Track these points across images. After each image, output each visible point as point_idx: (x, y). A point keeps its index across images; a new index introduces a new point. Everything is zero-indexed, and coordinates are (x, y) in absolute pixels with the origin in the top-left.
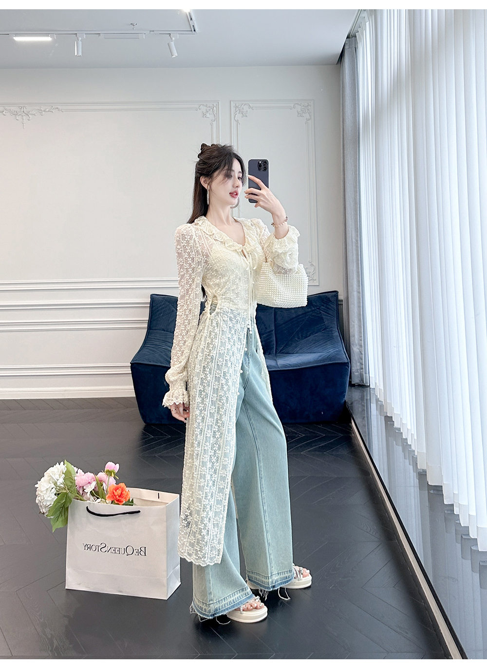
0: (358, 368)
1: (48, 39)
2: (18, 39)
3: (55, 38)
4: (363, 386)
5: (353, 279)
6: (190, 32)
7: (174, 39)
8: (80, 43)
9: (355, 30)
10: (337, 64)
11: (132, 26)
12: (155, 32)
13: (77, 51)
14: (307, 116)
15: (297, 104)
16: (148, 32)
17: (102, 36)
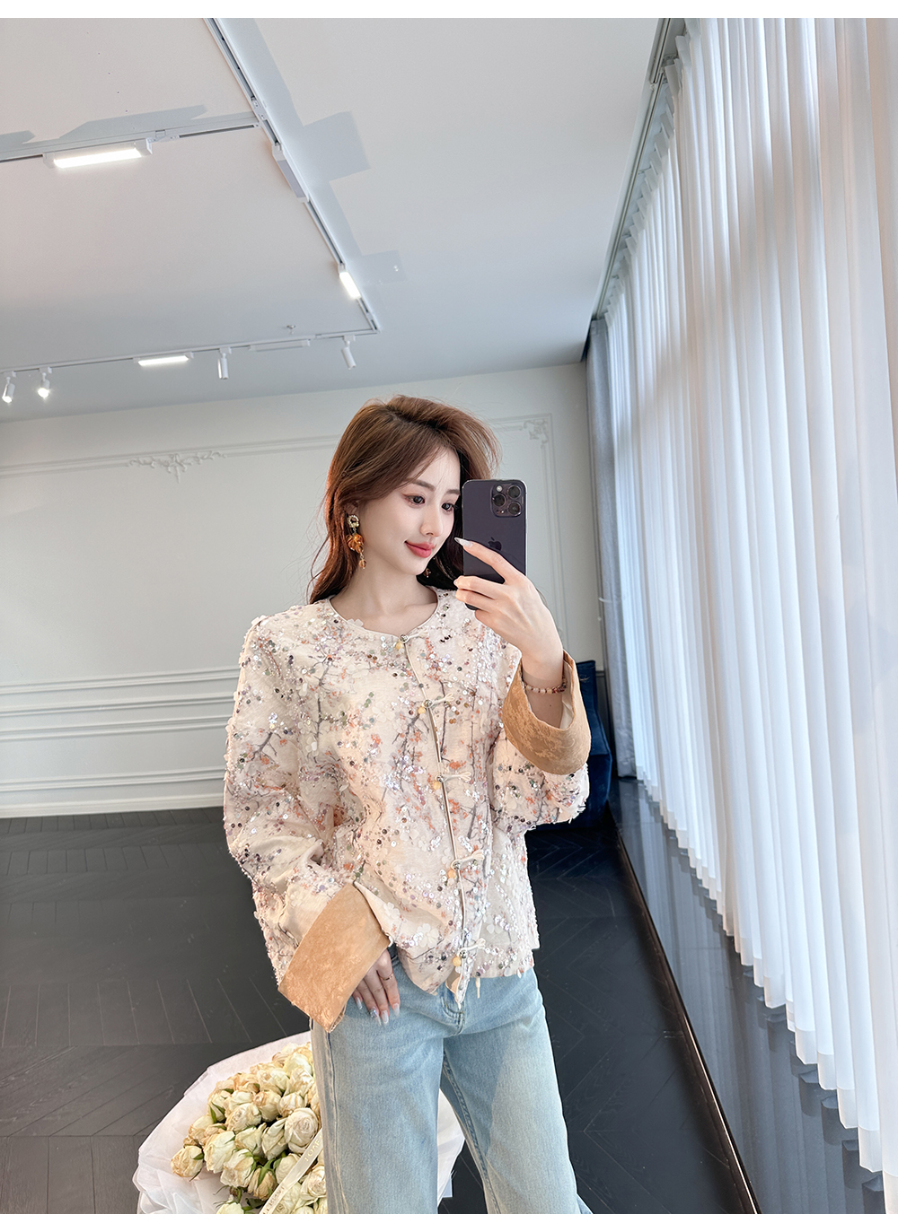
0: (628, 756)
1: (183, 359)
2: (143, 363)
3: (192, 357)
4: (632, 778)
5: (616, 646)
6: (370, 331)
7: (349, 342)
8: (225, 360)
9: (604, 308)
10: (582, 360)
11: (289, 330)
12: (323, 336)
13: (222, 371)
14: (542, 437)
15: (529, 422)
16: (314, 336)
17: (253, 348)
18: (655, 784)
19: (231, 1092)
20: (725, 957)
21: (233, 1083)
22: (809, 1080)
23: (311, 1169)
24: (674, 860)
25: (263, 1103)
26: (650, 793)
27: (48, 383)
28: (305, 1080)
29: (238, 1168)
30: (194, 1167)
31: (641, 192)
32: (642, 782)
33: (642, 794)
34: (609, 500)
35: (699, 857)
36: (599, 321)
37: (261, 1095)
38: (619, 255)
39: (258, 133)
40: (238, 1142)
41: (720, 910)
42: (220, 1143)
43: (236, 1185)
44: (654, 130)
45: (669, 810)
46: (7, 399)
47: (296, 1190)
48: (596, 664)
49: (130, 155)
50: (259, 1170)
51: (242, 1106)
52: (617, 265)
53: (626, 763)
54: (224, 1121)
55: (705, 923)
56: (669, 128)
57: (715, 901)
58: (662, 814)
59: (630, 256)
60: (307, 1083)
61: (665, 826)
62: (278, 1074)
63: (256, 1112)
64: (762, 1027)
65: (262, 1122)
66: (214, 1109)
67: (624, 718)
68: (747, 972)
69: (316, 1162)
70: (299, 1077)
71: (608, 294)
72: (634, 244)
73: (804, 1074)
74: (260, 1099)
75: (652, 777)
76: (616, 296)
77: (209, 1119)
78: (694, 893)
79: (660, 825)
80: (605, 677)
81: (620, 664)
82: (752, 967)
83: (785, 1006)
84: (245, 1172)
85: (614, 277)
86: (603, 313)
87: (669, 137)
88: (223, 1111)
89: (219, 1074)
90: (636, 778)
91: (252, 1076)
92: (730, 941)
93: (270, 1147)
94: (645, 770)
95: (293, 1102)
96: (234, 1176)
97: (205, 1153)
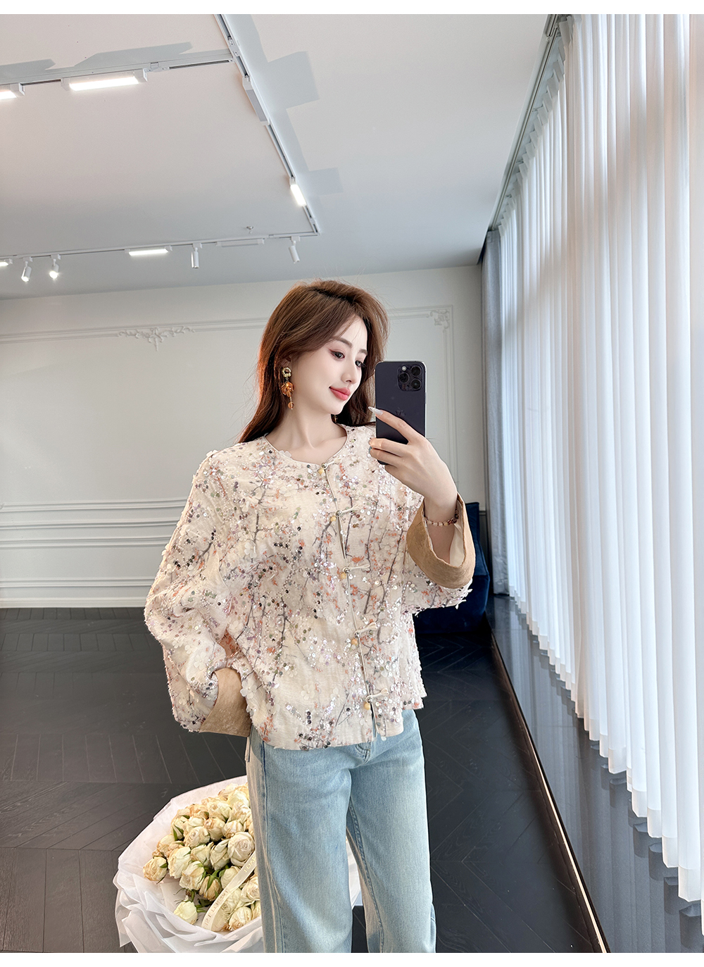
1: (163, 251)
2: (133, 254)
3: (171, 250)
5: (496, 492)
6: (312, 234)
7: (295, 242)
8: (197, 253)
9: (498, 222)
10: (478, 263)
11: (248, 230)
12: (275, 236)
13: (195, 262)
14: (445, 323)
15: (435, 311)
16: (268, 236)
17: (219, 244)
18: (524, 600)
19: (188, 817)
20: (576, 735)
21: (189, 811)
22: (640, 829)
23: (249, 878)
24: (536, 659)
25: (211, 827)
26: (519, 607)
27: (57, 267)
28: (244, 811)
29: (193, 875)
30: (161, 873)
31: (533, 126)
32: (513, 598)
33: (513, 608)
34: (496, 375)
35: (558, 656)
36: (493, 232)
37: (210, 820)
38: (513, 179)
39: (231, 67)
40: (192, 855)
41: (574, 698)
42: (180, 855)
43: (190, 888)
44: (547, 75)
45: (533, 620)
46: (25, 279)
47: (237, 893)
48: (480, 505)
49: (130, 81)
50: (208, 878)
51: (195, 828)
52: (510, 186)
53: (500, 584)
54: (183, 839)
55: (560, 708)
56: (560, 73)
57: (570, 691)
58: (528, 623)
59: (521, 178)
60: (245, 814)
61: (530, 632)
62: (223, 806)
63: (206, 834)
64: (604, 787)
65: (210, 841)
66: (176, 830)
67: (500, 548)
68: (593, 746)
69: (253, 873)
70: (239, 808)
71: (502, 210)
72: (526, 169)
73: (637, 825)
74: (210, 824)
75: (521, 594)
76: (509, 212)
77: (171, 837)
78: (552, 684)
79: (526, 631)
80: (486, 515)
81: (499, 505)
82: (599, 741)
83: (625, 772)
84: (198, 879)
85: (508, 196)
86: (497, 226)
87: (559, 81)
88: (182, 832)
89: (179, 804)
90: (509, 595)
91: (203, 806)
92: (581, 722)
93: (217, 860)
94: (516, 589)
95: (234, 827)
96: (189, 881)
97: (169, 863)
